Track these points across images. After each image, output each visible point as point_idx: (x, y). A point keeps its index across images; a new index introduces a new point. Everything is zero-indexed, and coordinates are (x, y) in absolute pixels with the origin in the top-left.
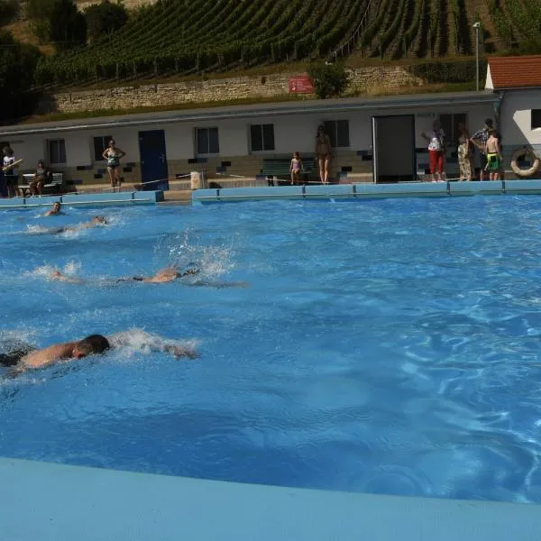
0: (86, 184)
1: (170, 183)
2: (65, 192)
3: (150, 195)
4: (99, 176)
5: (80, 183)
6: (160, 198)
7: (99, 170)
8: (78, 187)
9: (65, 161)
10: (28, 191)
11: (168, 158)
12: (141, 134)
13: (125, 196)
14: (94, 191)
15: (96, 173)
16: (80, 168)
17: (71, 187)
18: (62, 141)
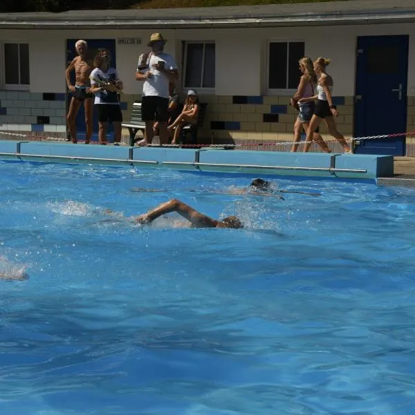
0: (247, 131)
1: (408, 141)
2: (207, 142)
3: (368, 163)
4: (272, 119)
5: (236, 127)
6: (385, 170)
7: (273, 107)
8: (235, 135)
9: (212, 85)
10: (139, 133)
11: (409, 94)
12: (362, 42)
13: (317, 160)
14: (261, 144)
15: (268, 111)
16: (239, 100)
17: (220, 133)
18: (211, 47)
